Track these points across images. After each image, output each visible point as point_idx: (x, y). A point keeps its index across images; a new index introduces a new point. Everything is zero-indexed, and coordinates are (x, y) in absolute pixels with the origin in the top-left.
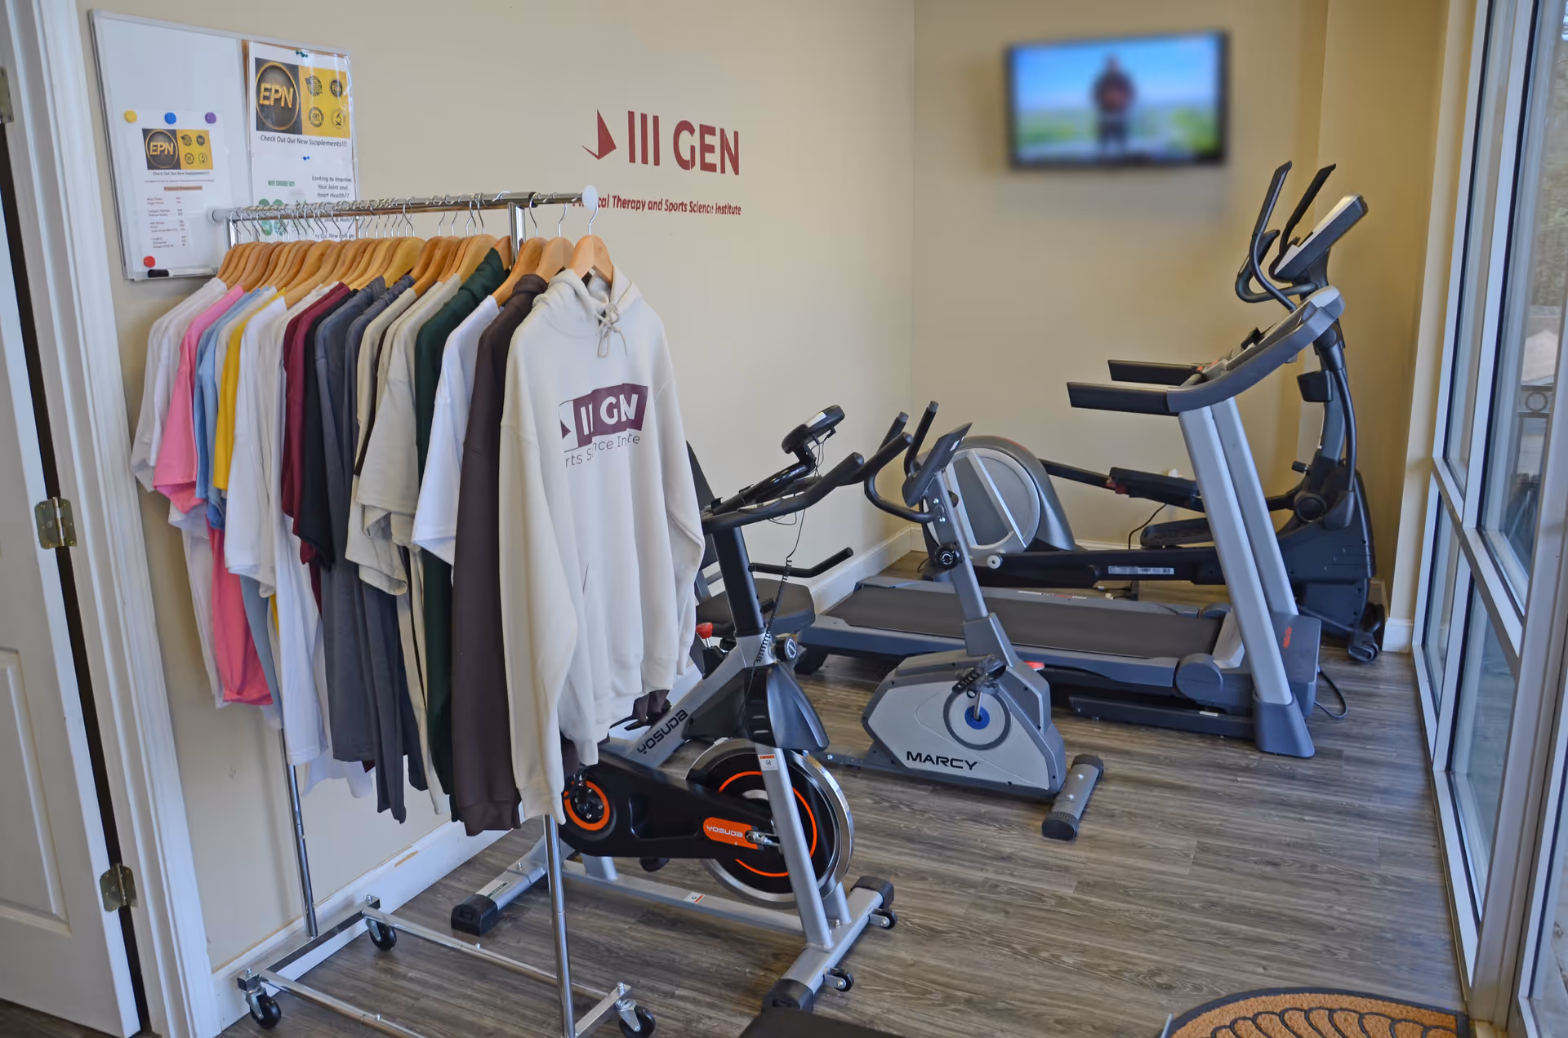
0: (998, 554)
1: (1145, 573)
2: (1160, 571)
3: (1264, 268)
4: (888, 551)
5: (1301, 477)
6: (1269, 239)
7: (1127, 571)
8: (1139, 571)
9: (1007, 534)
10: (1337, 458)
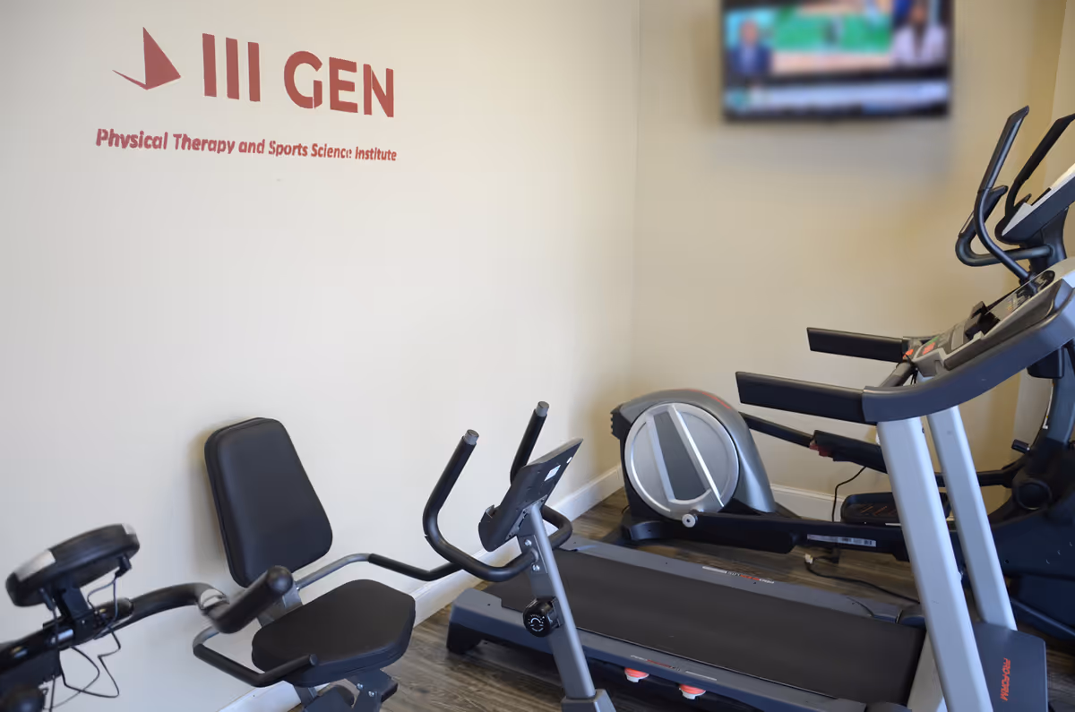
0: (693, 512)
1: (845, 542)
2: (862, 542)
3: (990, 226)
4: (601, 487)
5: (1018, 455)
6: (995, 196)
7: (827, 539)
8: (840, 540)
9: (704, 491)
10: (1065, 441)
